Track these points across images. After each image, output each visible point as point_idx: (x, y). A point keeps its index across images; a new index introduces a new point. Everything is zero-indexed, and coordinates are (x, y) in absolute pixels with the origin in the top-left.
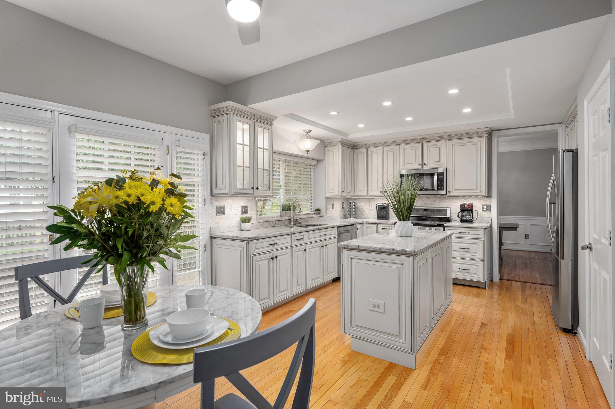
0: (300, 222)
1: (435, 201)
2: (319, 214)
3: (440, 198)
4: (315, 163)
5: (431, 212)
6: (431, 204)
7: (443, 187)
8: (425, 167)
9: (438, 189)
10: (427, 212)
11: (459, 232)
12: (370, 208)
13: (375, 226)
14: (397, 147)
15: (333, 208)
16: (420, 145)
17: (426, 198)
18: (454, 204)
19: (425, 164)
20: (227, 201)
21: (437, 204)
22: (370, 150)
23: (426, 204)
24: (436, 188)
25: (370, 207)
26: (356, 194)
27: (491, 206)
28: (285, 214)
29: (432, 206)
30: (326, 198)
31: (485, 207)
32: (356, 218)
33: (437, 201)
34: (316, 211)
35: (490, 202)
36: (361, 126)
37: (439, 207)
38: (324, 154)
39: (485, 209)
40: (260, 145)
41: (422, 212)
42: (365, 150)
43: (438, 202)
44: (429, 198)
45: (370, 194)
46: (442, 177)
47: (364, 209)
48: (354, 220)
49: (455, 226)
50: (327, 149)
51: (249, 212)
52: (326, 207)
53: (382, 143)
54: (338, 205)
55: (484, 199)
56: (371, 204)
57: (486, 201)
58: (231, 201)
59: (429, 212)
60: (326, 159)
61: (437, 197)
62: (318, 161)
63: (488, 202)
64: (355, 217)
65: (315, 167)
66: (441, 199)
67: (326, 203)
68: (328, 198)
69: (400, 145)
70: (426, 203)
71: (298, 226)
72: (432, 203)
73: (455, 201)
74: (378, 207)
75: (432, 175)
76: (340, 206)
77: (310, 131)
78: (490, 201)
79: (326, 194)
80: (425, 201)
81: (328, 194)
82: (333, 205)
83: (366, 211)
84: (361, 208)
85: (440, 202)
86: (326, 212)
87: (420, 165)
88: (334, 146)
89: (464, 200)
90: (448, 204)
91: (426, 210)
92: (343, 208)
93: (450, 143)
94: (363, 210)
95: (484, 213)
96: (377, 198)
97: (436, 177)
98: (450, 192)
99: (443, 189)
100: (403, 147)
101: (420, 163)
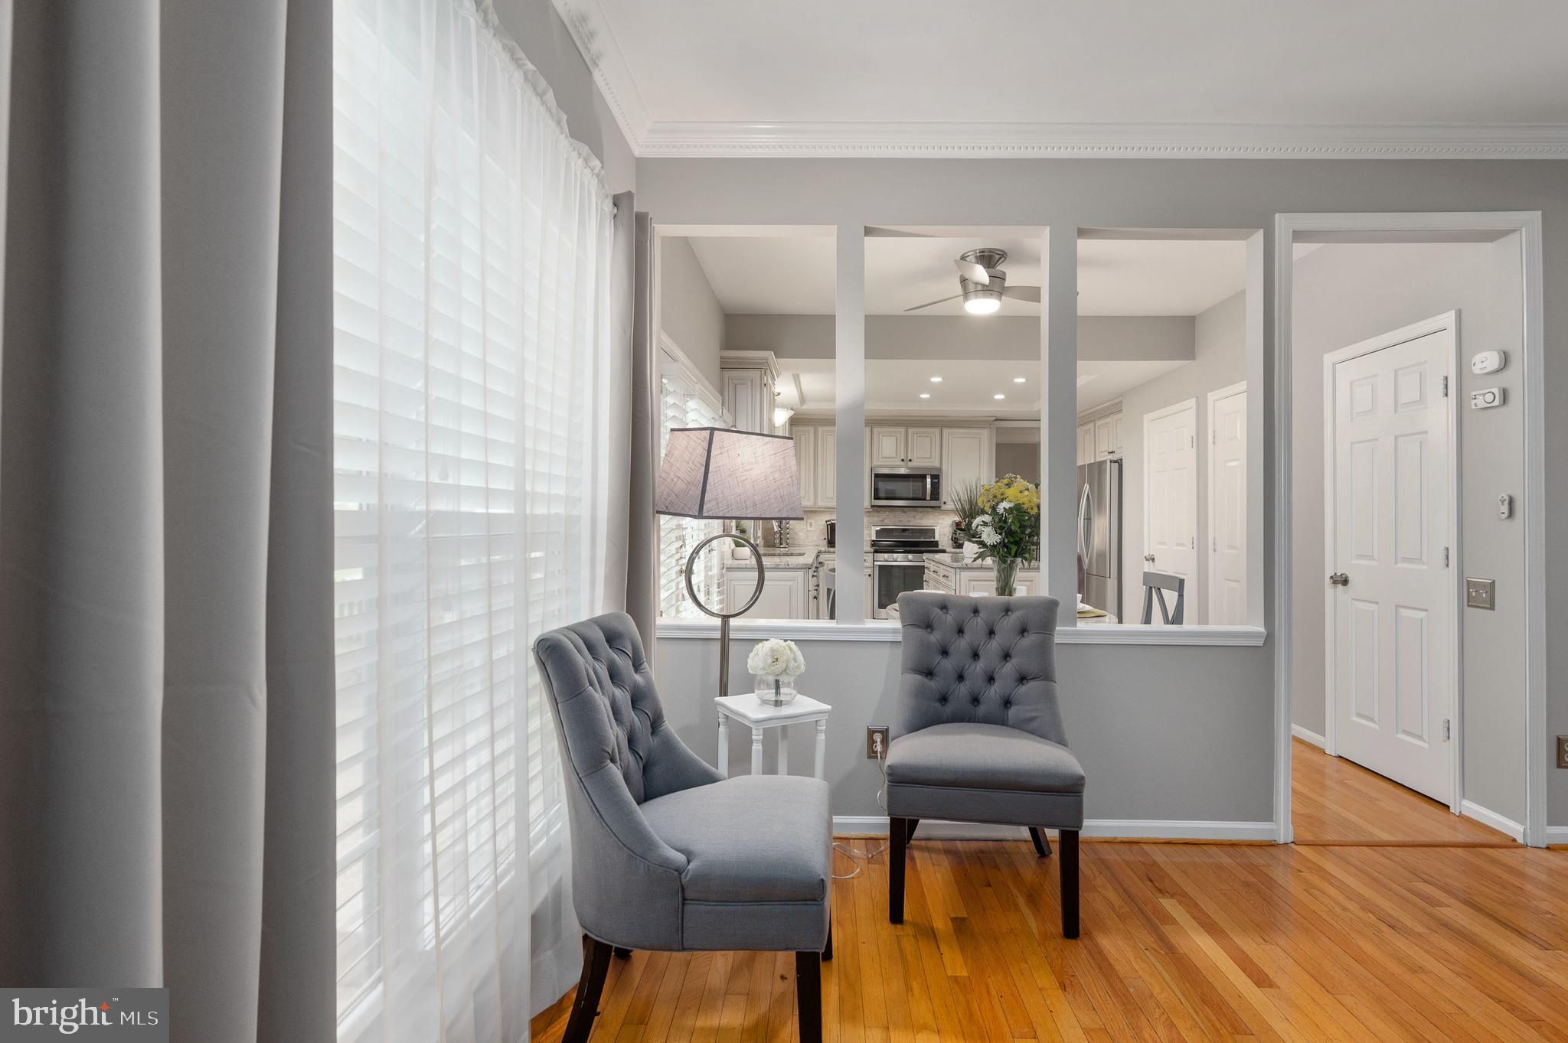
1: (914, 517)
3: (921, 512)
5: (913, 533)
6: (909, 521)
7: (937, 496)
8: (910, 464)
9: (932, 499)
10: (906, 533)
12: (808, 529)
16: (902, 430)
17: (901, 513)
18: (940, 521)
19: (910, 460)
21: (919, 521)
22: (821, 430)
23: (902, 521)
24: (928, 498)
25: (808, 526)
29: (911, 524)
33: (917, 517)
37: (919, 525)
42: (812, 429)
44: (905, 512)
46: (936, 481)
56: (809, 521)
59: (911, 533)
61: (917, 510)
69: (872, 427)
72: (910, 519)
73: (940, 517)
74: (829, 526)
75: (924, 477)
80: (899, 517)
83: (801, 534)
84: (792, 529)
85: (921, 519)
87: (903, 460)
89: (952, 515)
91: (904, 530)
93: (945, 431)
96: (824, 511)
97: (929, 480)
98: (945, 503)
99: (938, 499)
100: (876, 430)
101: (902, 458)
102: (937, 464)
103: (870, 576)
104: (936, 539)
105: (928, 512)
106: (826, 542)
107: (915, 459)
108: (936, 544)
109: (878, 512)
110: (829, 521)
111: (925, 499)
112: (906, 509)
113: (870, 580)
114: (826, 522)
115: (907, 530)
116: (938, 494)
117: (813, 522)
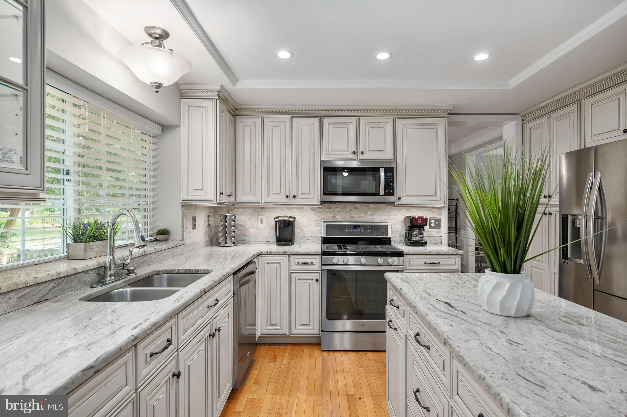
0: (132, 268)
1: (366, 213)
2: (166, 240)
3: (373, 208)
4: (156, 130)
5: (364, 230)
6: (360, 217)
7: (391, 191)
8: (362, 157)
9: (385, 194)
10: (359, 230)
11: (425, 263)
12: (259, 225)
13: (284, 259)
14: (316, 121)
15: (194, 227)
16: (354, 121)
17: (352, 208)
18: (392, 217)
19: (362, 153)
21: (371, 217)
22: (267, 120)
23: (353, 217)
24: (382, 193)
25: (259, 222)
26: (239, 200)
27: (441, 220)
28: (85, 251)
29: (363, 220)
30: (182, 206)
31: (434, 222)
32: (236, 244)
33: (369, 213)
34: (160, 234)
35: (439, 214)
36: (284, 55)
37: (372, 221)
38: (180, 115)
39: (433, 225)
41: (351, 229)
42: (256, 120)
43: (371, 215)
44: (356, 208)
45: (266, 200)
46: (390, 174)
47: (247, 227)
48: (233, 248)
49: (420, 253)
50: (186, 103)
52: (183, 226)
53: (289, 110)
54: (202, 221)
55: (432, 210)
56: (259, 217)
57: (435, 213)
59: (361, 229)
60: (185, 125)
61: (369, 206)
62: (165, 128)
63: (437, 215)
64: (234, 243)
65: (157, 140)
66: (375, 210)
67: (183, 217)
68: (187, 207)
69: (321, 118)
70: (352, 215)
71: (129, 283)
72: (362, 215)
73: (394, 213)
74: (277, 223)
75: (376, 170)
76: (205, 222)
77: (166, 34)
78: (439, 212)
79: (185, 199)
80: (350, 212)
81: (186, 197)
82: (194, 220)
83: (251, 230)
84: (242, 226)
85: (373, 215)
86: (183, 235)
87: (354, 153)
88: (204, 99)
89: (407, 210)
90: (384, 217)
91: (355, 227)
92: (209, 225)
93: (400, 121)
94: (246, 229)
95: (432, 230)
96: (271, 208)
97: (382, 174)
98: (399, 198)
99: (392, 195)
100: (326, 121)
101: (354, 150)
102: (390, 157)
103: (317, 280)
104: (389, 236)
105: (380, 208)
106: (274, 239)
107: (367, 152)
108: (388, 241)
109: (330, 208)
110: (277, 217)
111: (378, 195)
112: (357, 205)
113: (317, 285)
114: (275, 218)
115: (359, 226)
116: (393, 189)
117: (264, 218)
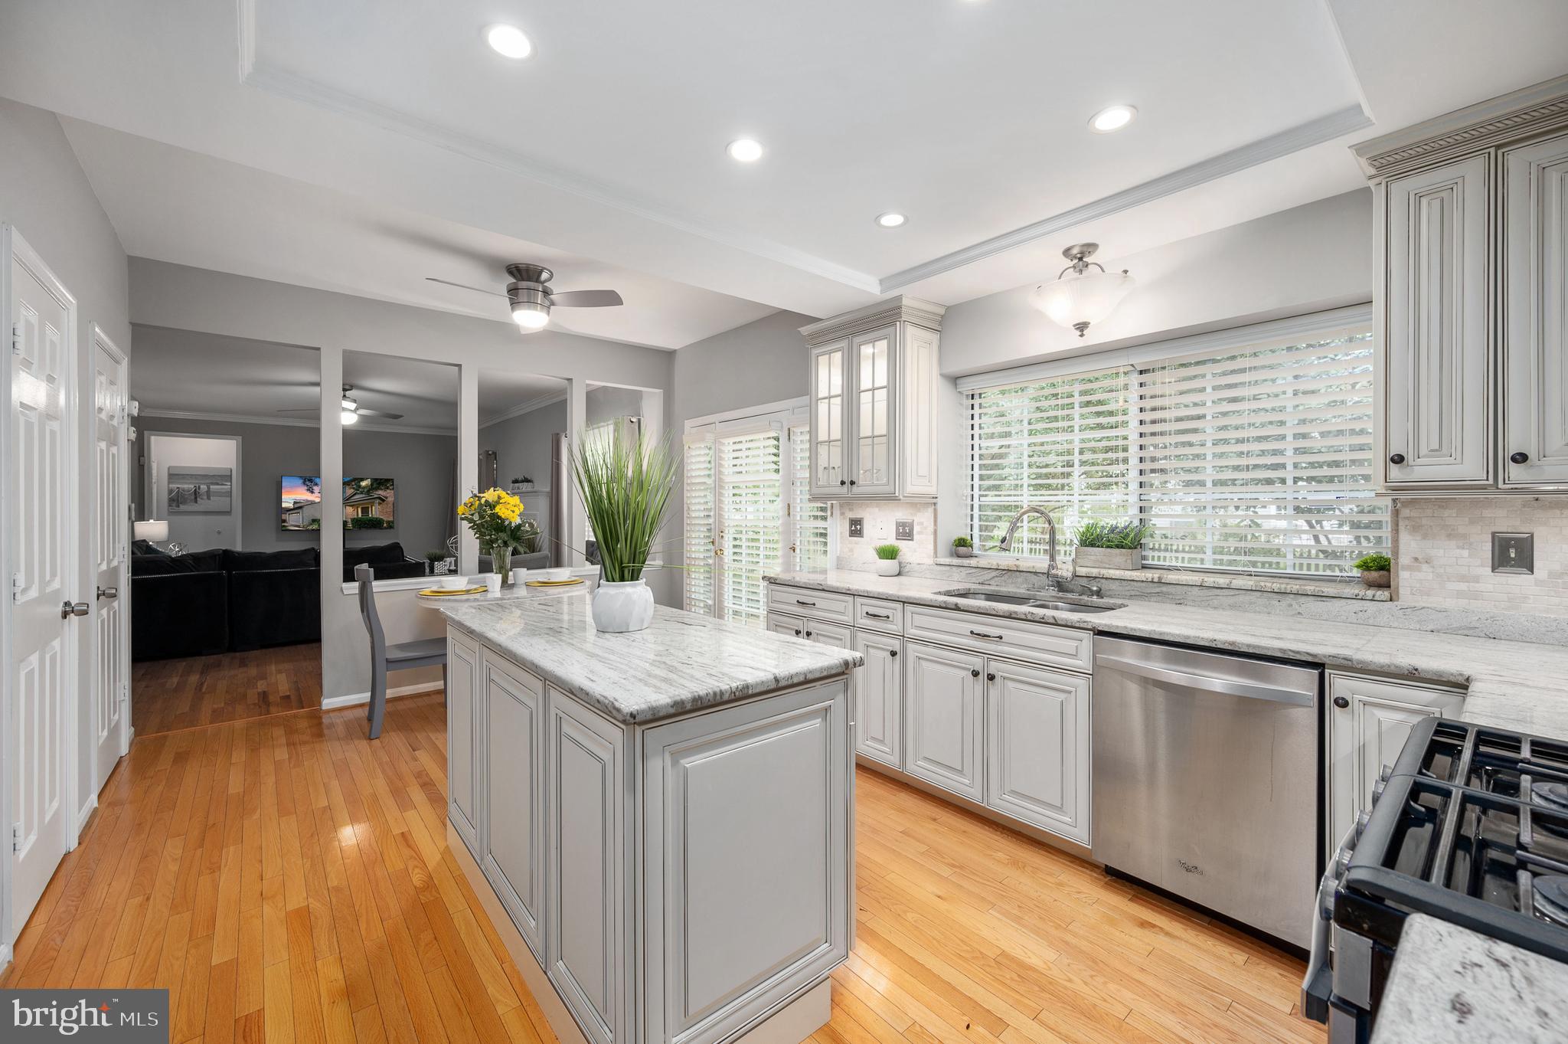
15: (1509, 566)
20: (868, 509)
40: (866, 383)
51: (915, 537)
58: (876, 510)
77: (1090, 248)
79: (1391, 478)
82: (1509, 543)
86: (1395, 578)
